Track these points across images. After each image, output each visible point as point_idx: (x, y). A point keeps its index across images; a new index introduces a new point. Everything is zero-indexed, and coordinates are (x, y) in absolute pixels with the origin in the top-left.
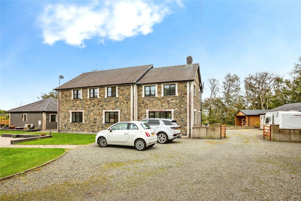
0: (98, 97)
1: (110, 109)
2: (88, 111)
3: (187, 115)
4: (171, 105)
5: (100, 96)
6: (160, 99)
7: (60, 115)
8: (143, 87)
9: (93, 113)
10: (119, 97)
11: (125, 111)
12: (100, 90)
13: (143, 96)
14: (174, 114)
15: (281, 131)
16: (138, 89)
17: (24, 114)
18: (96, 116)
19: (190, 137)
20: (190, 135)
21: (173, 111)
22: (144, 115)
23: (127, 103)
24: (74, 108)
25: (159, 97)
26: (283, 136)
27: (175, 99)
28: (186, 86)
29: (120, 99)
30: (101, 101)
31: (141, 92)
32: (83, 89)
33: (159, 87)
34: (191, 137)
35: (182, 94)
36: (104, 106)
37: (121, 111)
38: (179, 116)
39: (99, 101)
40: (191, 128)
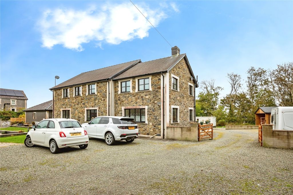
0: (81, 95)
1: (90, 107)
2: (74, 109)
3: (161, 113)
4: (145, 101)
5: (83, 93)
6: (134, 95)
7: (54, 113)
8: (119, 83)
9: (77, 111)
10: (97, 94)
11: (102, 109)
12: (82, 88)
13: (119, 92)
14: (148, 112)
15: (275, 133)
16: (115, 85)
17: (34, 113)
18: (79, 114)
19: (163, 138)
20: (164, 135)
21: (146, 107)
22: (120, 112)
23: (104, 100)
24: (64, 106)
25: (134, 93)
26: (279, 141)
27: (149, 94)
28: (160, 79)
29: (98, 96)
30: (83, 99)
31: (118, 89)
32: (70, 88)
33: (133, 82)
34: (165, 138)
35: (156, 89)
36: (86, 104)
37: (99, 109)
38: (153, 113)
39: (82, 99)
40: (165, 128)
